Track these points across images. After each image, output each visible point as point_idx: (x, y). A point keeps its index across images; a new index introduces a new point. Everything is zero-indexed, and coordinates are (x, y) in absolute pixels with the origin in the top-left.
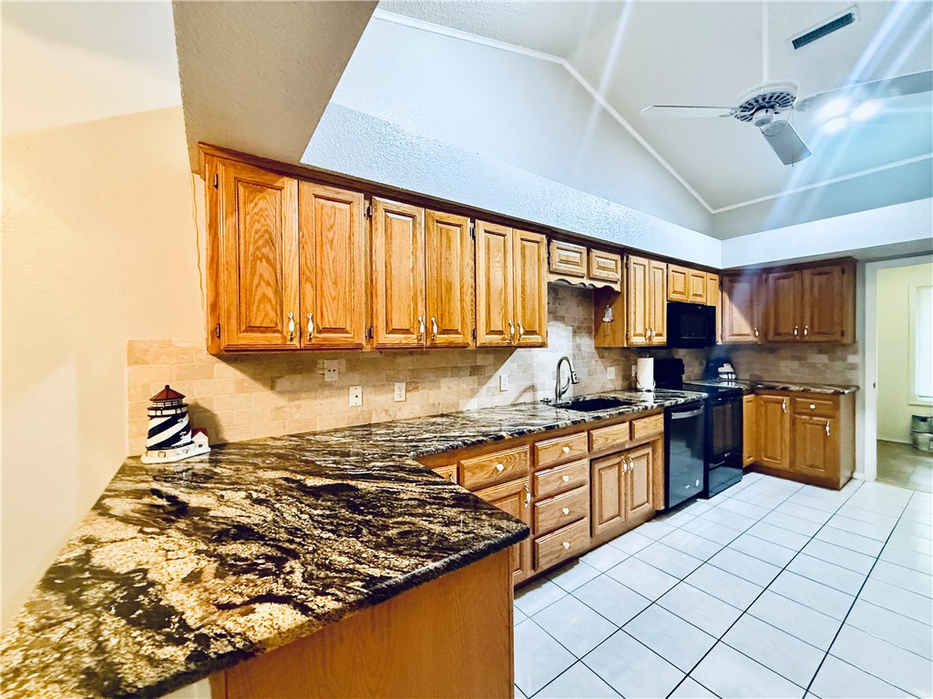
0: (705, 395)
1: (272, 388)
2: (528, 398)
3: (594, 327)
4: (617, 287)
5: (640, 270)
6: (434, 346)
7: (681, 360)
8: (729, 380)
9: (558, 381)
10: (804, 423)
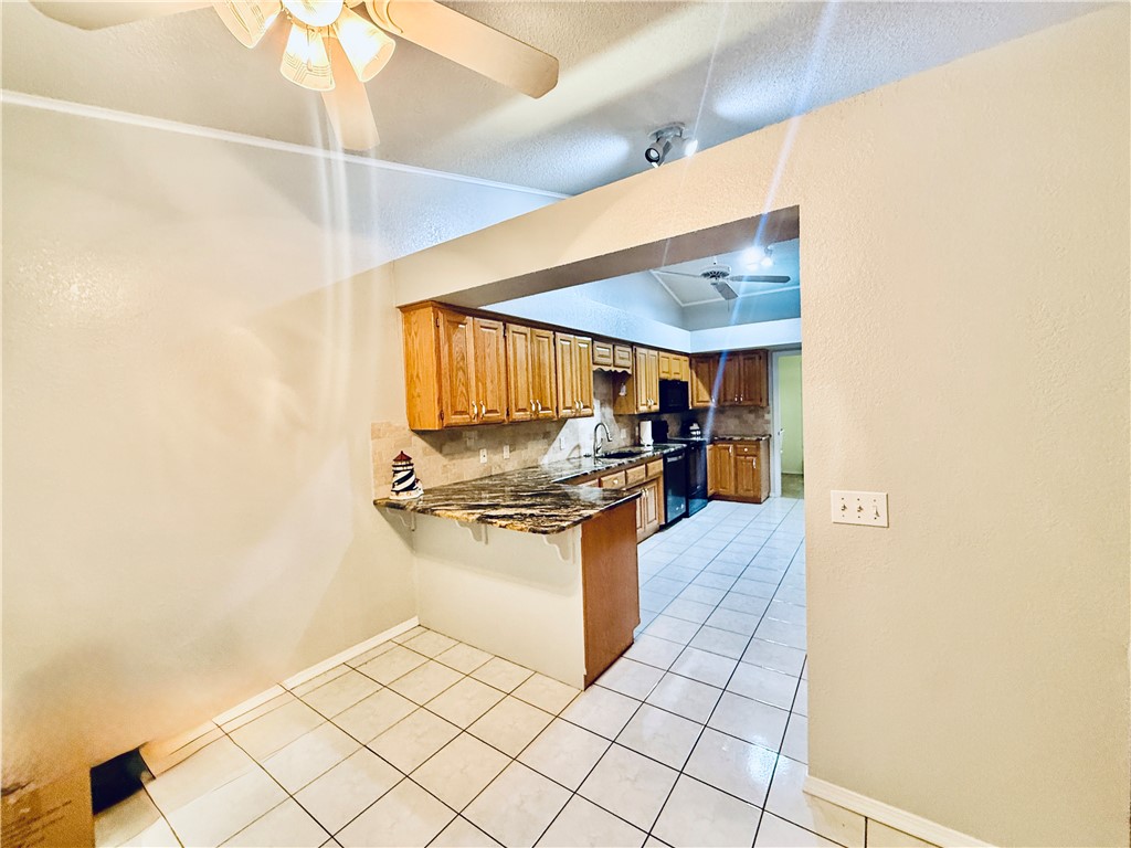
0: (685, 445)
1: (441, 452)
2: (576, 454)
3: (613, 400)
4: (629, 371)
5: (643, 356)
6: (538, 419)
7: (665, 422)
8: (697, 436)
9: (596, 440)
10: (742, 461)
